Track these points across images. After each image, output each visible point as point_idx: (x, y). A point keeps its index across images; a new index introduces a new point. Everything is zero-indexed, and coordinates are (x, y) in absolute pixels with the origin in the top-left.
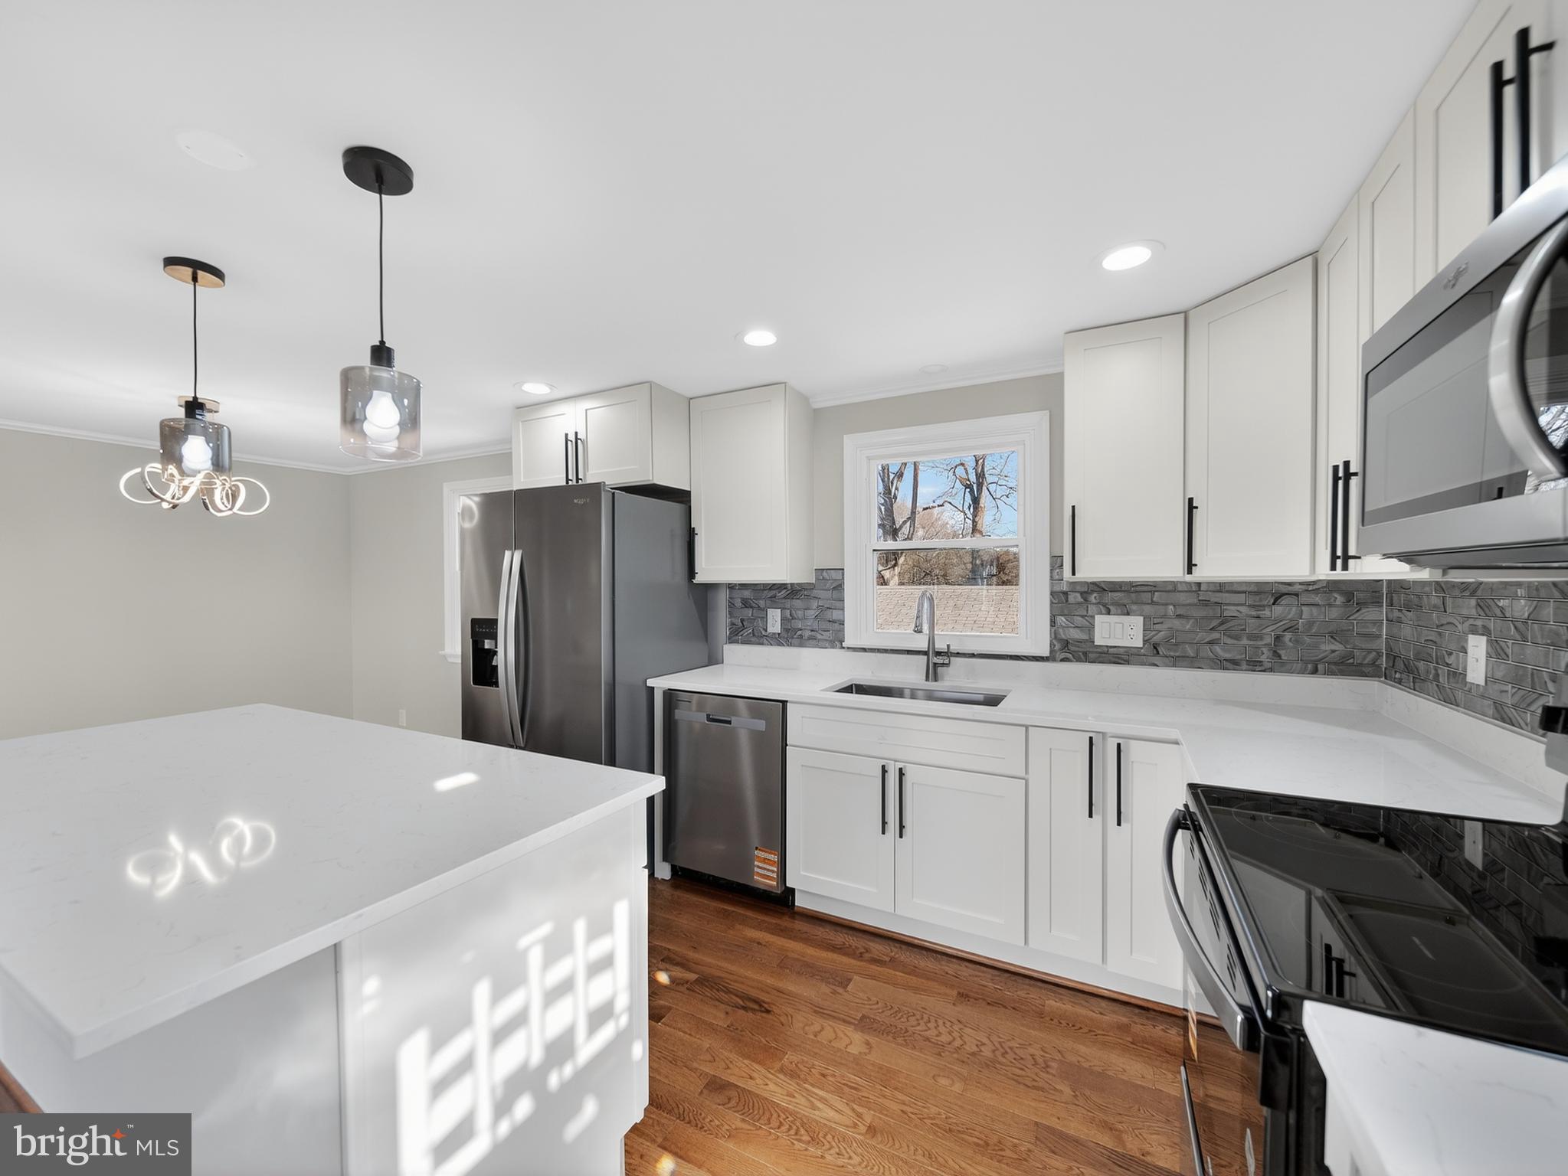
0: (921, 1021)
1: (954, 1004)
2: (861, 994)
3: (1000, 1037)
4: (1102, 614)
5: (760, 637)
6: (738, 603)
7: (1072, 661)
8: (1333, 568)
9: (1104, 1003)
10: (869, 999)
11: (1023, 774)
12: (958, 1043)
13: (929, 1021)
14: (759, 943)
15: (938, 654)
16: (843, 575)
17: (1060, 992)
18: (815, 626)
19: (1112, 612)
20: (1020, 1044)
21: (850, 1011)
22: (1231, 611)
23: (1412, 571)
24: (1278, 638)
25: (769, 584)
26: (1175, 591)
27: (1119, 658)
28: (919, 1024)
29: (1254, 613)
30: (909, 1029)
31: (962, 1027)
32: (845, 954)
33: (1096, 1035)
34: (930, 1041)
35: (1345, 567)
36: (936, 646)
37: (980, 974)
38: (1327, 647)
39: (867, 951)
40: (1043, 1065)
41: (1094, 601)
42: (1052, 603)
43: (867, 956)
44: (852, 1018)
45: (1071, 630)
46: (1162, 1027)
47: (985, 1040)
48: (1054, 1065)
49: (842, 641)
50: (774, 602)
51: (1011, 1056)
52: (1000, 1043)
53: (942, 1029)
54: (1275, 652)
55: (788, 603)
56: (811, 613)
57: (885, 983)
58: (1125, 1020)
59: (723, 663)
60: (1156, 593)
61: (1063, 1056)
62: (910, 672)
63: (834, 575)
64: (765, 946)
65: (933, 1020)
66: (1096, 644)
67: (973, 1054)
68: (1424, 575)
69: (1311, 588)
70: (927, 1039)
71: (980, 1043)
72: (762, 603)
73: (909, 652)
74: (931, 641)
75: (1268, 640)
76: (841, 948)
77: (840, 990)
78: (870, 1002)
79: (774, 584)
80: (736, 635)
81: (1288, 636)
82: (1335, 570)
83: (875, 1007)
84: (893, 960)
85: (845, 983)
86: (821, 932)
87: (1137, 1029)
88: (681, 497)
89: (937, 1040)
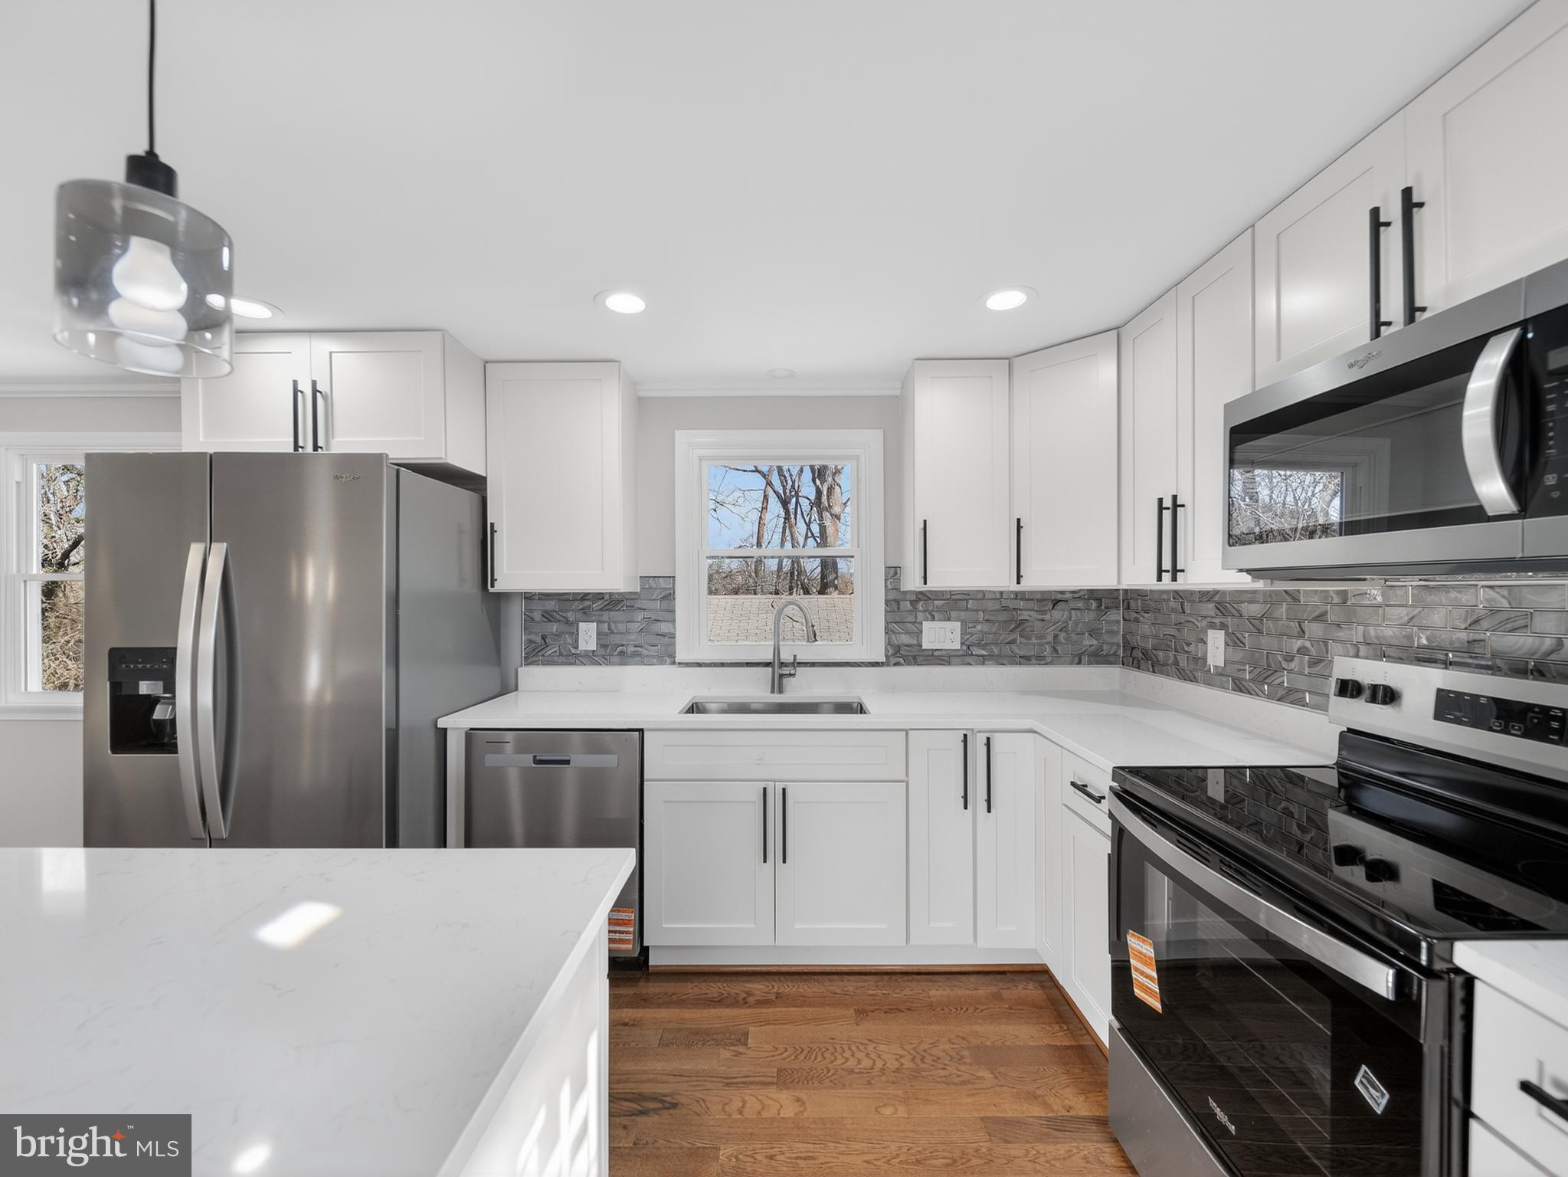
0: (836, 1054)
1: (857, 1025)
2: (765, 1046)
3: (911, 1044)
4: (927, 620)
5: (573, 657)
6: (537, 616)
7: (903, 665)
8: (1159, 579)
9: (972, 978)
10: (777, 1049)
11: (903, 777)
12: (879, 1064)
13: (844, 1051)
14: (625, 1024)
15: (782, 665)
16: (674, 584)
17: (934, 979)
18: (641, 641)
19: (936, 618)
20: (931, 1044)
21: (763, 1070)
22: (1025, 615)
23: (1253, 581)
24: (1056, 636)
25: (580, 593)
26: (984, 598)
27: (940, 660)
28: (836, 1059)
29: (1040, 617)
30: (830, 1066)
31: (874, 1045)
32: (727, 1006)
33: (981, 1011)
34: (855, 1073)
35: (1174, 579)
36: (781, 657)
37: (864, 984)
38: (1088, 642)
39: (749, 994)
40: (959, 1057)
41: (921, 609)
42: (886, 611)
43: (751, 999)
44: (769, 1076)
45: (903, 635)
46: (1022, 986)
47: (902, 1052)
48: (966, 1053)
49: (672, 656)
50: (586, 615)
51: (929, 1059)
52: (914, 1049)
53: (859, 1055)
54: (1054, 648)
55: (606, 616)
56: (635, 627)
57: (783, 1024)
58: (994, 989)
59: (516, 690)
60: (970, 601)
61: (969, 1042)
62: (754, 687)
63: (662, 583)
64: (633, 1025)
65: (846, 1047)
66: (924, 648)
67: (898, 1070)
68: (1260, 585)
69: (1076, 595)
70: (851, 1071)
71: (898, 1057)
72: (571, 616)
73: (748, 664)
74: (777, 651)
75: (1050, 638)
76: (719, 1001)
77: (741, 1049)
78: (779, 1052)
79: (587, 594)
80: (535, 655)
81: (1062, 636)
82: (1161, 581)
83: (786, 1054)
84: (778, 995)
85: (743, 1039)
86: (691, 989)
87: (1006, 994)
88: (474, 483)
89: (860, 1069)
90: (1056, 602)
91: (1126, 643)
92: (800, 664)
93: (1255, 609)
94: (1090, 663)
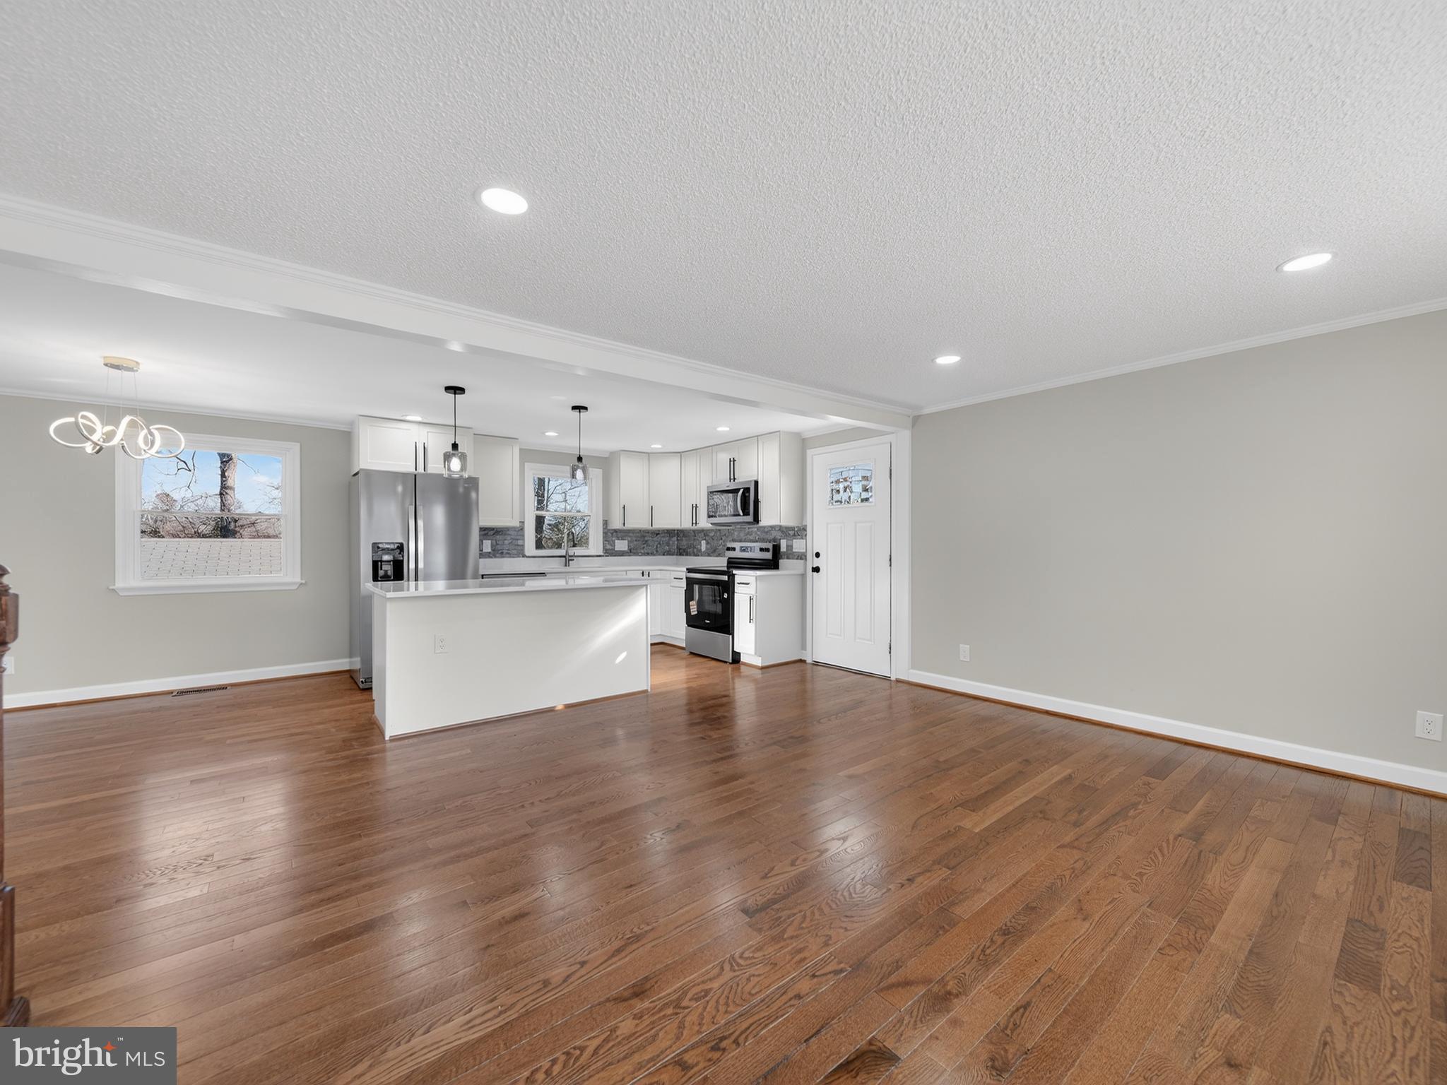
4: (617, 540)
7: (608, 556)
8: (690, 526)
16: (524, 525)
18: (509, 548)
19: (620, 539)
27: (620, 554)
41: (615, 536)
42: (603, 537)
45: (609, 546)
49: (523, 554)
50: (487, 537)
54: (656, 550)
55: (495, 537)
56: (507, 542)
66: (615, 550)
74: (567, 552)
90: (657, 534)
91: (677, 548)
92: (576, 556)
93: (712, 534)
94: (667, 555)
